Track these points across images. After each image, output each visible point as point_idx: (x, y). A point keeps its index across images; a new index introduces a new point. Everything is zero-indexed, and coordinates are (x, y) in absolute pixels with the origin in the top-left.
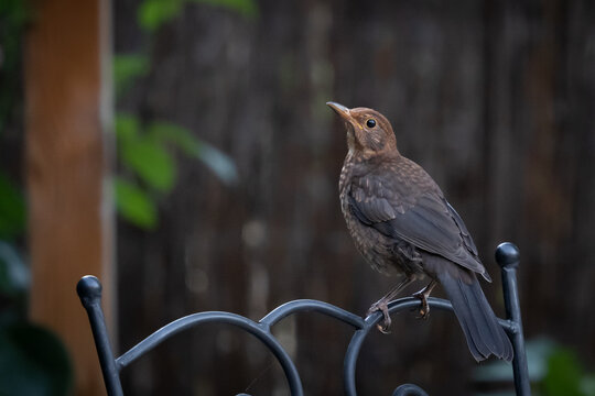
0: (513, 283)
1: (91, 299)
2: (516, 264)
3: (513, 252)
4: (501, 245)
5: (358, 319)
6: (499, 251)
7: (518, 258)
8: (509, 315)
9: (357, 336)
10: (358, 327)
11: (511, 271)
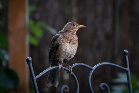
0: (127, 59)
1: (30, 63)
2: (128, 55)
3: (127, 52)
4: (124, 50)
5: (91, 68)
6: (124, 51)
7: (129, 53)
8: (126, 67)
9: (91, 72)
10: (92, 69)
11: (127, 56)
